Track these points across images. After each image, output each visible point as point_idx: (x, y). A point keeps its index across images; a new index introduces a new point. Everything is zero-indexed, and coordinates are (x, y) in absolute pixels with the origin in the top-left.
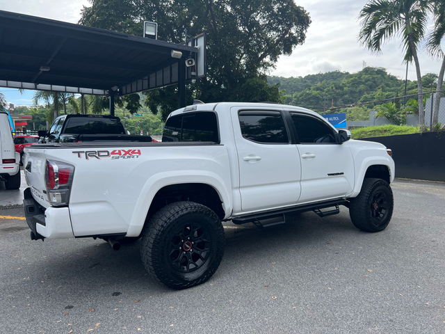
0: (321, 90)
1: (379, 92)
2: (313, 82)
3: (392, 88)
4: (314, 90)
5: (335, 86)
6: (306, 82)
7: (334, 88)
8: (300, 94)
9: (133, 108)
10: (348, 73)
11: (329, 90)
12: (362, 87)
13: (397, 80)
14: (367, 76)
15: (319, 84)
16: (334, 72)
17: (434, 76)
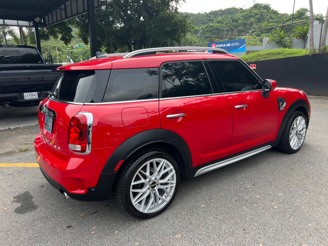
0: (222, 23)
1: (266, 23)
2: (215, 17)
3: (275, 20)
4: (216, 23)
5: (232, 20)
6: (210, 17)
7: (231, 21)
8: (205, 26)
9: (67, 40)
10: (242, 9)
11: (227, 23)
12: (252, 20)
13: (278, 14)
14: (256, 11)
15: (220, 18)
16: (231, 8)
17: (306, 10)
